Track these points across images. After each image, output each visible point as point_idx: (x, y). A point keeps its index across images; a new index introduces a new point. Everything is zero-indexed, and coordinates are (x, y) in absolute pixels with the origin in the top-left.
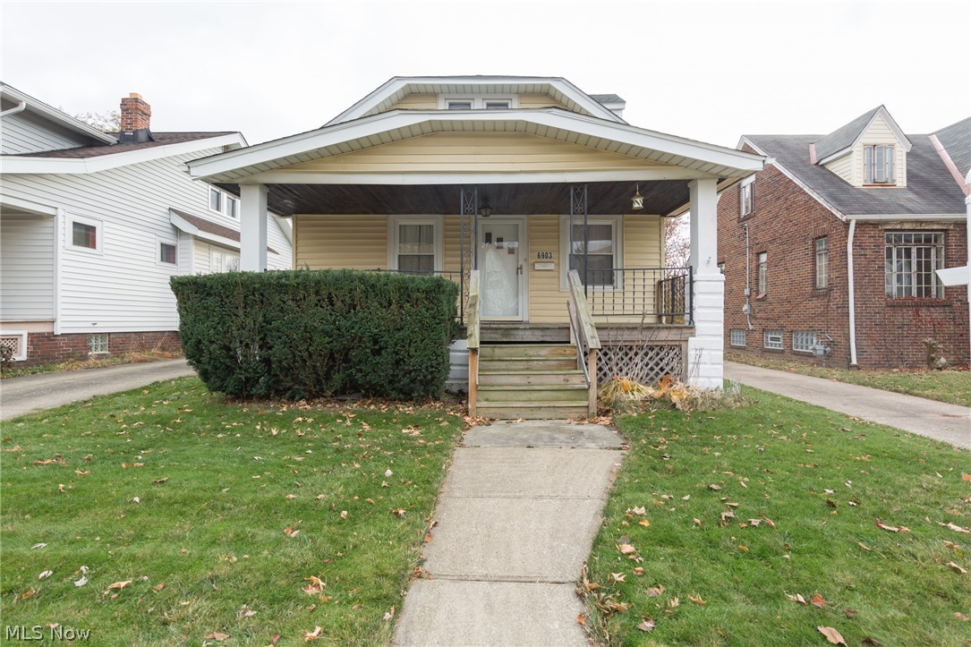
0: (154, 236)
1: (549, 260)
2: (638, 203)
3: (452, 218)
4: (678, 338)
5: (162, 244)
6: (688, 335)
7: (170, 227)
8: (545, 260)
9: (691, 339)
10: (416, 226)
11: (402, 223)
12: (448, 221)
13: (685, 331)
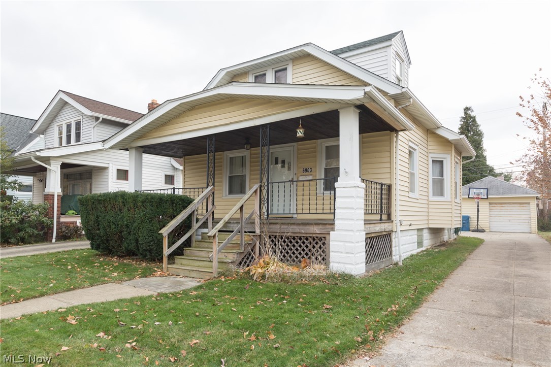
0: (161, 171)
1: (309, 173)
2: (300, 133)
3: (256, 150)
4: (323, 231)
5: (166, 175)
6: (329, 230)
7: (171, 165)
8: (307, 173)
9: (331, 233)
10: (241, 157)
11: (232, 156)
12: (252, 152)
13: (328, 226)
